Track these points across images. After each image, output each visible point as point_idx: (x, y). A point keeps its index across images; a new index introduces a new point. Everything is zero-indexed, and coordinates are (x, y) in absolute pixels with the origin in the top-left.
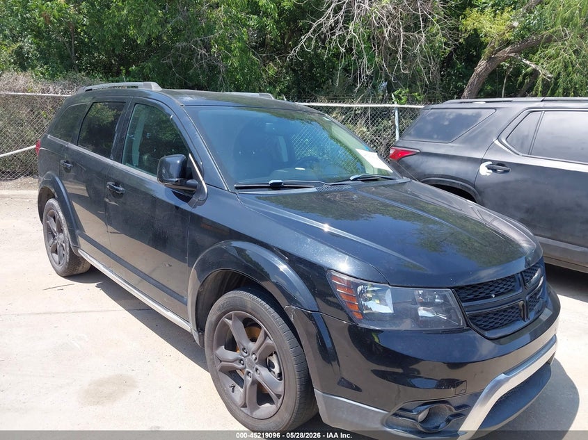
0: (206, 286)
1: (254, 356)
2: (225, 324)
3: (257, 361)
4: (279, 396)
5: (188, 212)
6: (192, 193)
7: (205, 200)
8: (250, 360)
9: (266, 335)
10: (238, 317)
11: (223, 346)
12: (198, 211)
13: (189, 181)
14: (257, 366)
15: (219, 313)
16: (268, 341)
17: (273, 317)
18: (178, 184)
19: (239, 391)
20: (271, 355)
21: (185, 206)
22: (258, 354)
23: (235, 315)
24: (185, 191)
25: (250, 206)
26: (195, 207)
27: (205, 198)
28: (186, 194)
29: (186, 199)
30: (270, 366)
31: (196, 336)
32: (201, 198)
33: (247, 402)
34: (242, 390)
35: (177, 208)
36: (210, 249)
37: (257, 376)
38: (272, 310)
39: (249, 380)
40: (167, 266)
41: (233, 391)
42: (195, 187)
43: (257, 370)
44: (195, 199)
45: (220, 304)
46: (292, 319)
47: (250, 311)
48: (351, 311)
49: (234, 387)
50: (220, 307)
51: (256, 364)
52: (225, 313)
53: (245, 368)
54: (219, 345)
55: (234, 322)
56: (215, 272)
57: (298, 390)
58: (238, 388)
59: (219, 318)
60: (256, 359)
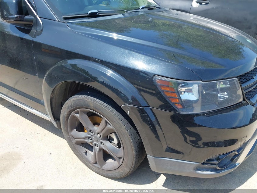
0: (55, 93)
1: (99, 135)
2: (74, 117)
3: (101, 138)
4: (120, 158)
5: (31, 41)
6: (30, 26)
7: (42, 30)
8: (96, 137)
9: (107, 123)
10: (84, 112)
11: (75, 129)
12: (39, 39)
13: (26, 17)
14: (102, 141)
15: (69, 110)
16: (109, 126)
17: (111, 111)
18: (18, 19)
19: (90, 154)
20: (111, 133)
21: (27, 37)
22: (102, 134)
23: (81, 111)
24: (24, 25)
25: (79, 31)
26: (35, 37)
27: (41, 28)
28: (27, 28)
29: (27, 32)
30: (110, 140)
31: (55, 123)
32: (38, 29)
33: (97, 161)
34: (92, 153)
35: (22, 39)
36: (53, 67)
37: (103, 147)
38: (109, 107)
39: (97, 148)
40: (25, 79)
41: (86, 154)
42: (32, 21)
43: (101, 143)
44: (33, 30)
45: (68, 104)
46: (128, 113)
47: (92, 108)
48: (174, 104)
49: (87, 151)
50: (68, 107)
51: (101, 139)
52: (73, 110)
53: (93, 142)
54: (72, 129)
55: (81, 115)
56: (59, 84)
57: (134, 155)
58: (89, 152)
59: (70, 113)
60: (100, 136)
